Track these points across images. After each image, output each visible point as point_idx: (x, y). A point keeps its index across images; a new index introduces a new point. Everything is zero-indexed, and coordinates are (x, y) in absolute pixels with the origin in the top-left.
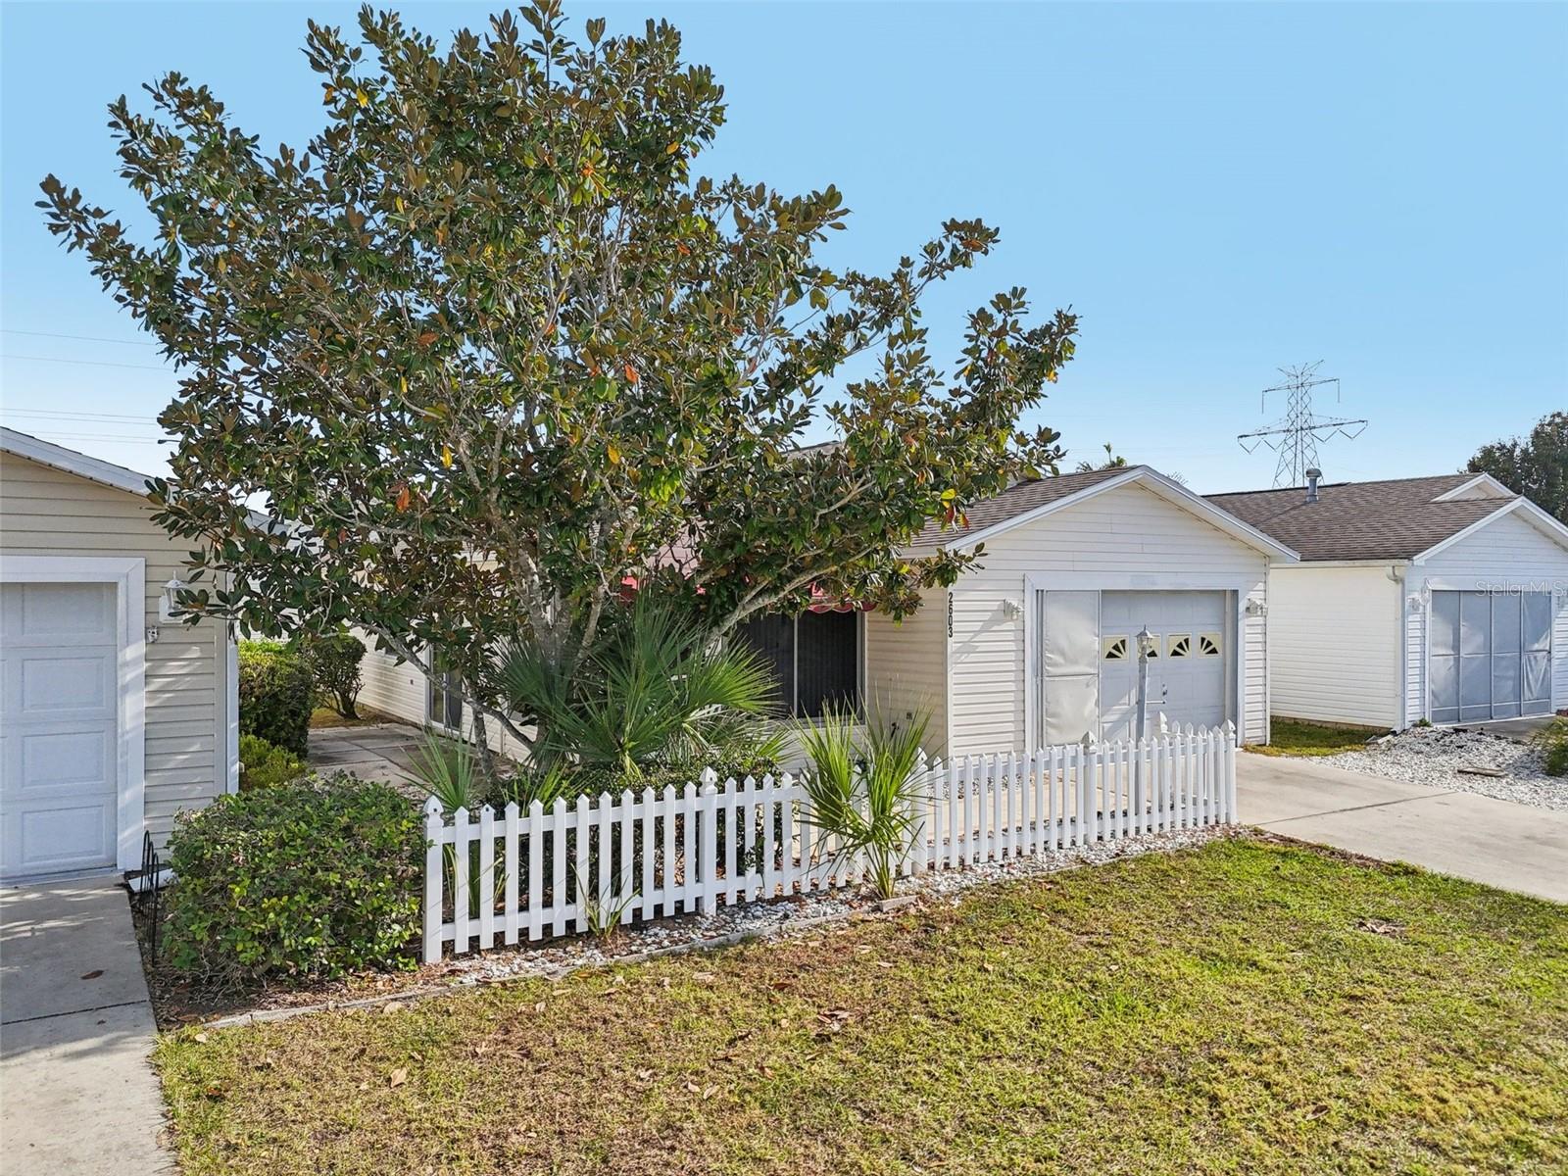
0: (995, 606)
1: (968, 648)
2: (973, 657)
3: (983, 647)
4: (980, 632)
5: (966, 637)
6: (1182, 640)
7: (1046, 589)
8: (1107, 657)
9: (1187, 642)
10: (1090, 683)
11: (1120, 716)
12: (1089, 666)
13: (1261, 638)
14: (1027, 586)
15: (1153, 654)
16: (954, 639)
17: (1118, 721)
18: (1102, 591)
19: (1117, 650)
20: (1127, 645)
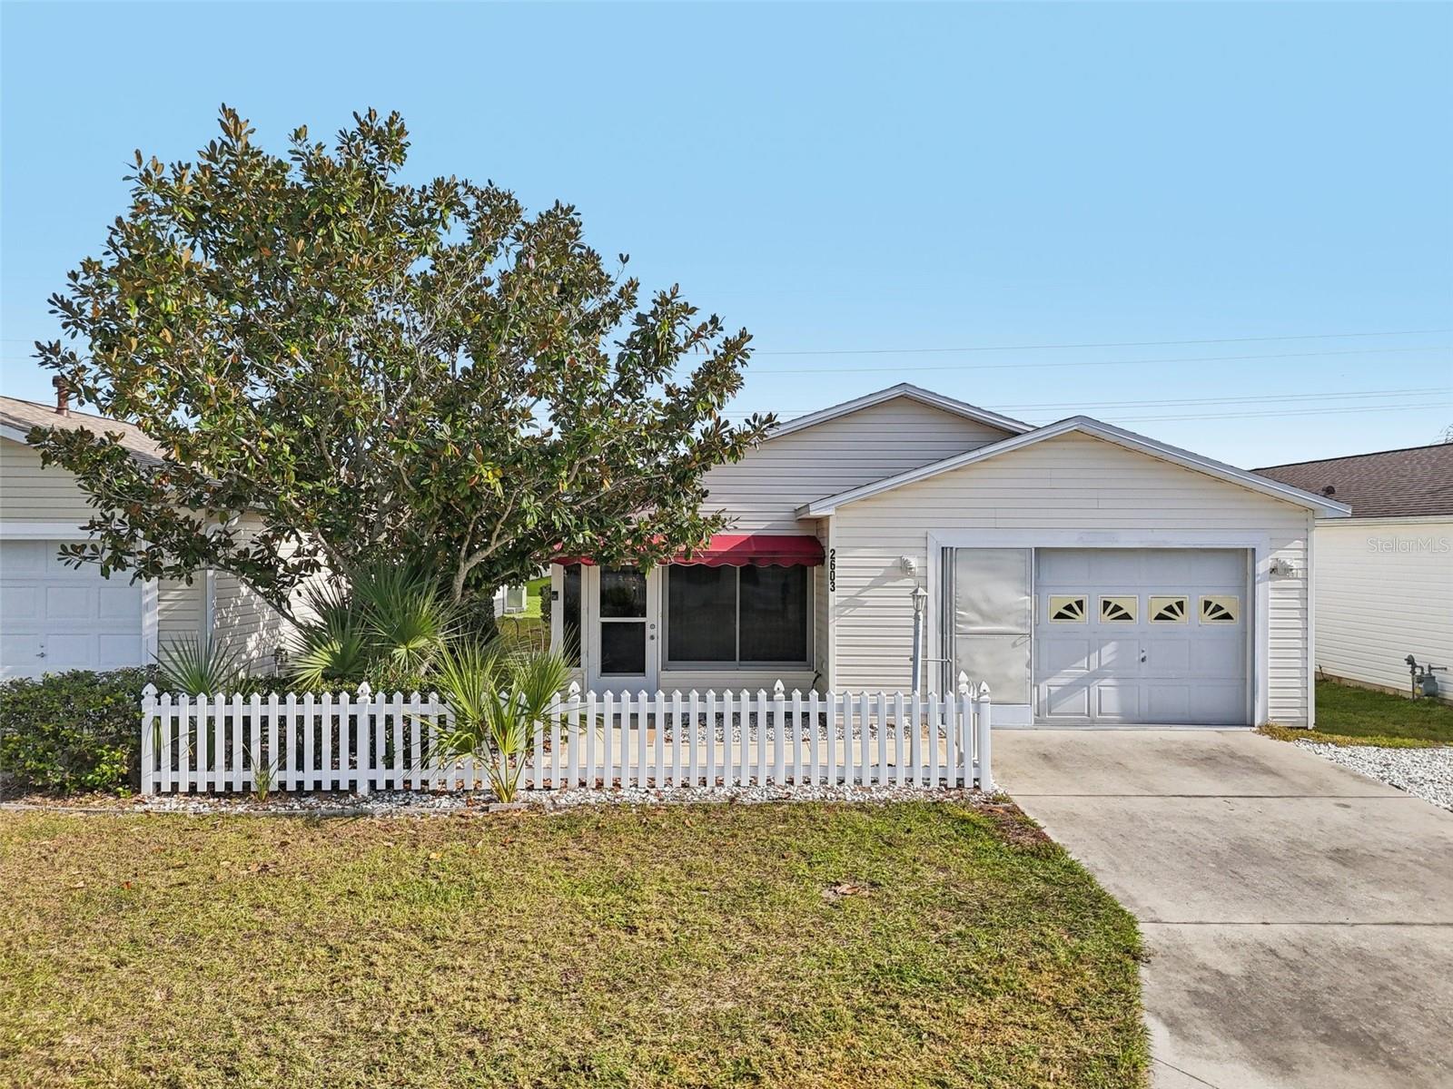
0: (889, 562)
1: (852, 602)
2: (859, 611)
3: (871, 602)
4: (869, 587)
5: (853, 592)
6: (1173, 603)
7: (955, 546)
8: (1056, 617)
9: (1180, 605)
10: (1018, 643)
11: (1072, 680)
12: (1017, 625)
13: (1298, 604)
14: (931, 544)
15: (1127, 617)
16: (836, 593)
17: (1070, 685)
18: (1036, 549)
19: (1069, 612)
20: (1085, 605)
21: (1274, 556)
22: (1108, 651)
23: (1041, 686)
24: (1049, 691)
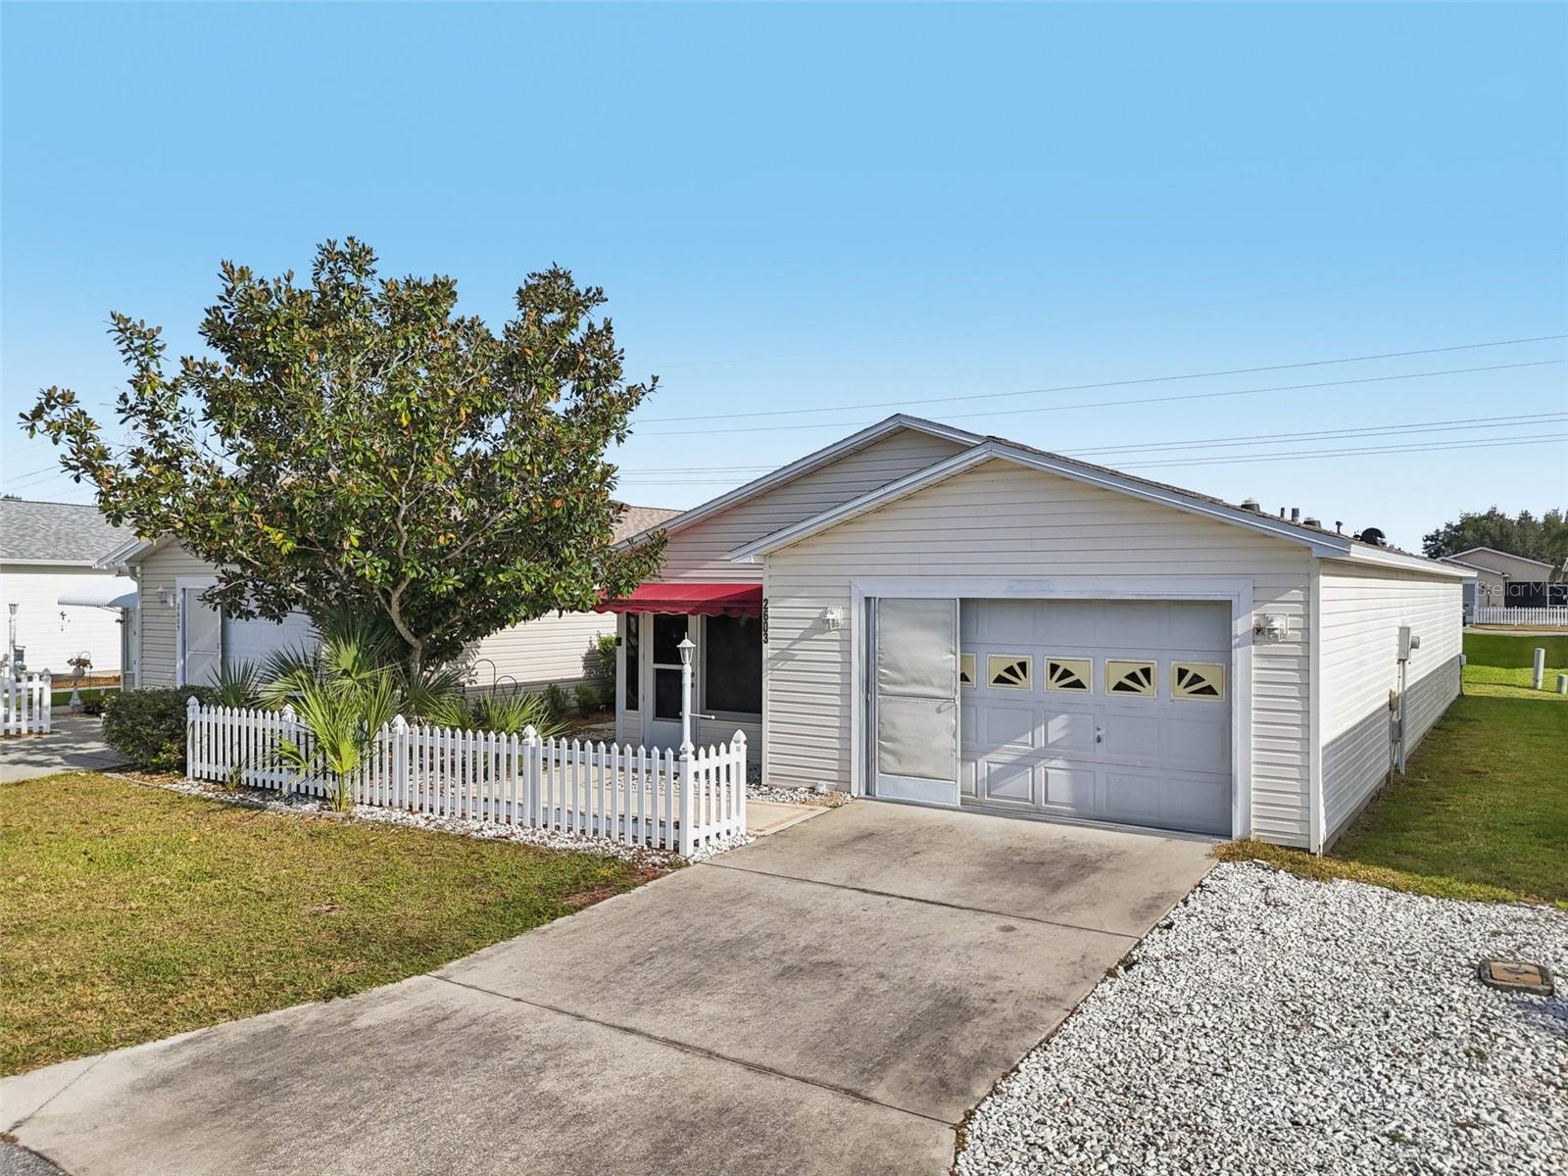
1: (785, 656)
2: (790, 665)
3: (801, 655)
4: (800, 639)
5: (784, 644)
6: (1135, 670)
7: (878, 596)
8: (995, 681)
9: (1146, 672)
10: (942, 709)
11: (1015, 758)
12: (941, 687)
13: (1296, 678)
14: (855, 594)
15: (1078, 684)
16: (769, 645)
17: (1013, 763)
18: (961, 599)
19: (1011, 674)
20: (1029, 668)
21: (1261, 611)
22: (1057, 728)
23: (979, 762)
24: (989, 768)
